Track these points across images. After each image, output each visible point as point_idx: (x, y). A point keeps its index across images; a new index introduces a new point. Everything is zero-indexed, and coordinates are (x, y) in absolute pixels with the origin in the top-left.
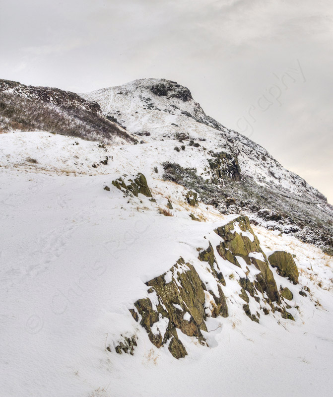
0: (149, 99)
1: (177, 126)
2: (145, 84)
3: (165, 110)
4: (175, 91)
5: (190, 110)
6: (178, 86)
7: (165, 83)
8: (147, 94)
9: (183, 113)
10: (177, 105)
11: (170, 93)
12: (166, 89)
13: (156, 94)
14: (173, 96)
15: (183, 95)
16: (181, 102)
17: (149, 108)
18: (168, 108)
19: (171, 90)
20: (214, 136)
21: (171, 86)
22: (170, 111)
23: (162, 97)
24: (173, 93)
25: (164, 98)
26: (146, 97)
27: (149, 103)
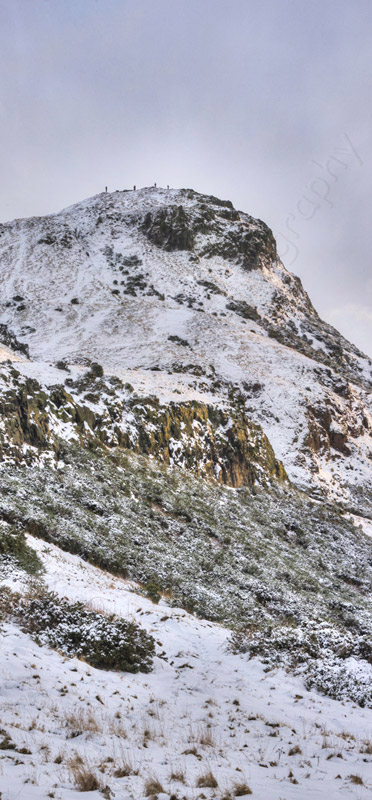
0: (134, 261)
1: (185, 343)
2: (126, 207)
3: (179, 299)
4: (218, 231)
5: (260, 301)
6: (233, 216)
7: (188, 205)
8: (128, 244)
9: (231, 307)
10: (221, 281)
11: (202, 241)
12: (190, 226)
13: (158, 243)
14: (211, 251)
15: (244, 247)
16: (236, 270)
17: (130, 291)
18: (187, 292)
19: (205, 229)
20: (293, 376)
21: (209, 215)
22: (191, 301)
23: (177, 253)
24: (213, 239)
25: (183, 256)
26: (127, 254)
27: (133, 272)
